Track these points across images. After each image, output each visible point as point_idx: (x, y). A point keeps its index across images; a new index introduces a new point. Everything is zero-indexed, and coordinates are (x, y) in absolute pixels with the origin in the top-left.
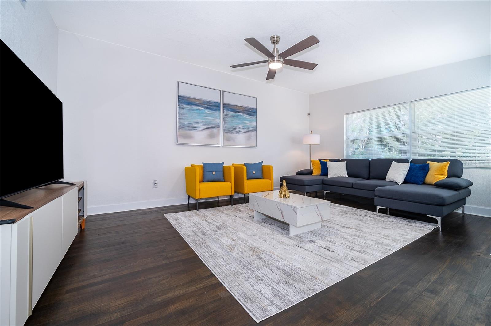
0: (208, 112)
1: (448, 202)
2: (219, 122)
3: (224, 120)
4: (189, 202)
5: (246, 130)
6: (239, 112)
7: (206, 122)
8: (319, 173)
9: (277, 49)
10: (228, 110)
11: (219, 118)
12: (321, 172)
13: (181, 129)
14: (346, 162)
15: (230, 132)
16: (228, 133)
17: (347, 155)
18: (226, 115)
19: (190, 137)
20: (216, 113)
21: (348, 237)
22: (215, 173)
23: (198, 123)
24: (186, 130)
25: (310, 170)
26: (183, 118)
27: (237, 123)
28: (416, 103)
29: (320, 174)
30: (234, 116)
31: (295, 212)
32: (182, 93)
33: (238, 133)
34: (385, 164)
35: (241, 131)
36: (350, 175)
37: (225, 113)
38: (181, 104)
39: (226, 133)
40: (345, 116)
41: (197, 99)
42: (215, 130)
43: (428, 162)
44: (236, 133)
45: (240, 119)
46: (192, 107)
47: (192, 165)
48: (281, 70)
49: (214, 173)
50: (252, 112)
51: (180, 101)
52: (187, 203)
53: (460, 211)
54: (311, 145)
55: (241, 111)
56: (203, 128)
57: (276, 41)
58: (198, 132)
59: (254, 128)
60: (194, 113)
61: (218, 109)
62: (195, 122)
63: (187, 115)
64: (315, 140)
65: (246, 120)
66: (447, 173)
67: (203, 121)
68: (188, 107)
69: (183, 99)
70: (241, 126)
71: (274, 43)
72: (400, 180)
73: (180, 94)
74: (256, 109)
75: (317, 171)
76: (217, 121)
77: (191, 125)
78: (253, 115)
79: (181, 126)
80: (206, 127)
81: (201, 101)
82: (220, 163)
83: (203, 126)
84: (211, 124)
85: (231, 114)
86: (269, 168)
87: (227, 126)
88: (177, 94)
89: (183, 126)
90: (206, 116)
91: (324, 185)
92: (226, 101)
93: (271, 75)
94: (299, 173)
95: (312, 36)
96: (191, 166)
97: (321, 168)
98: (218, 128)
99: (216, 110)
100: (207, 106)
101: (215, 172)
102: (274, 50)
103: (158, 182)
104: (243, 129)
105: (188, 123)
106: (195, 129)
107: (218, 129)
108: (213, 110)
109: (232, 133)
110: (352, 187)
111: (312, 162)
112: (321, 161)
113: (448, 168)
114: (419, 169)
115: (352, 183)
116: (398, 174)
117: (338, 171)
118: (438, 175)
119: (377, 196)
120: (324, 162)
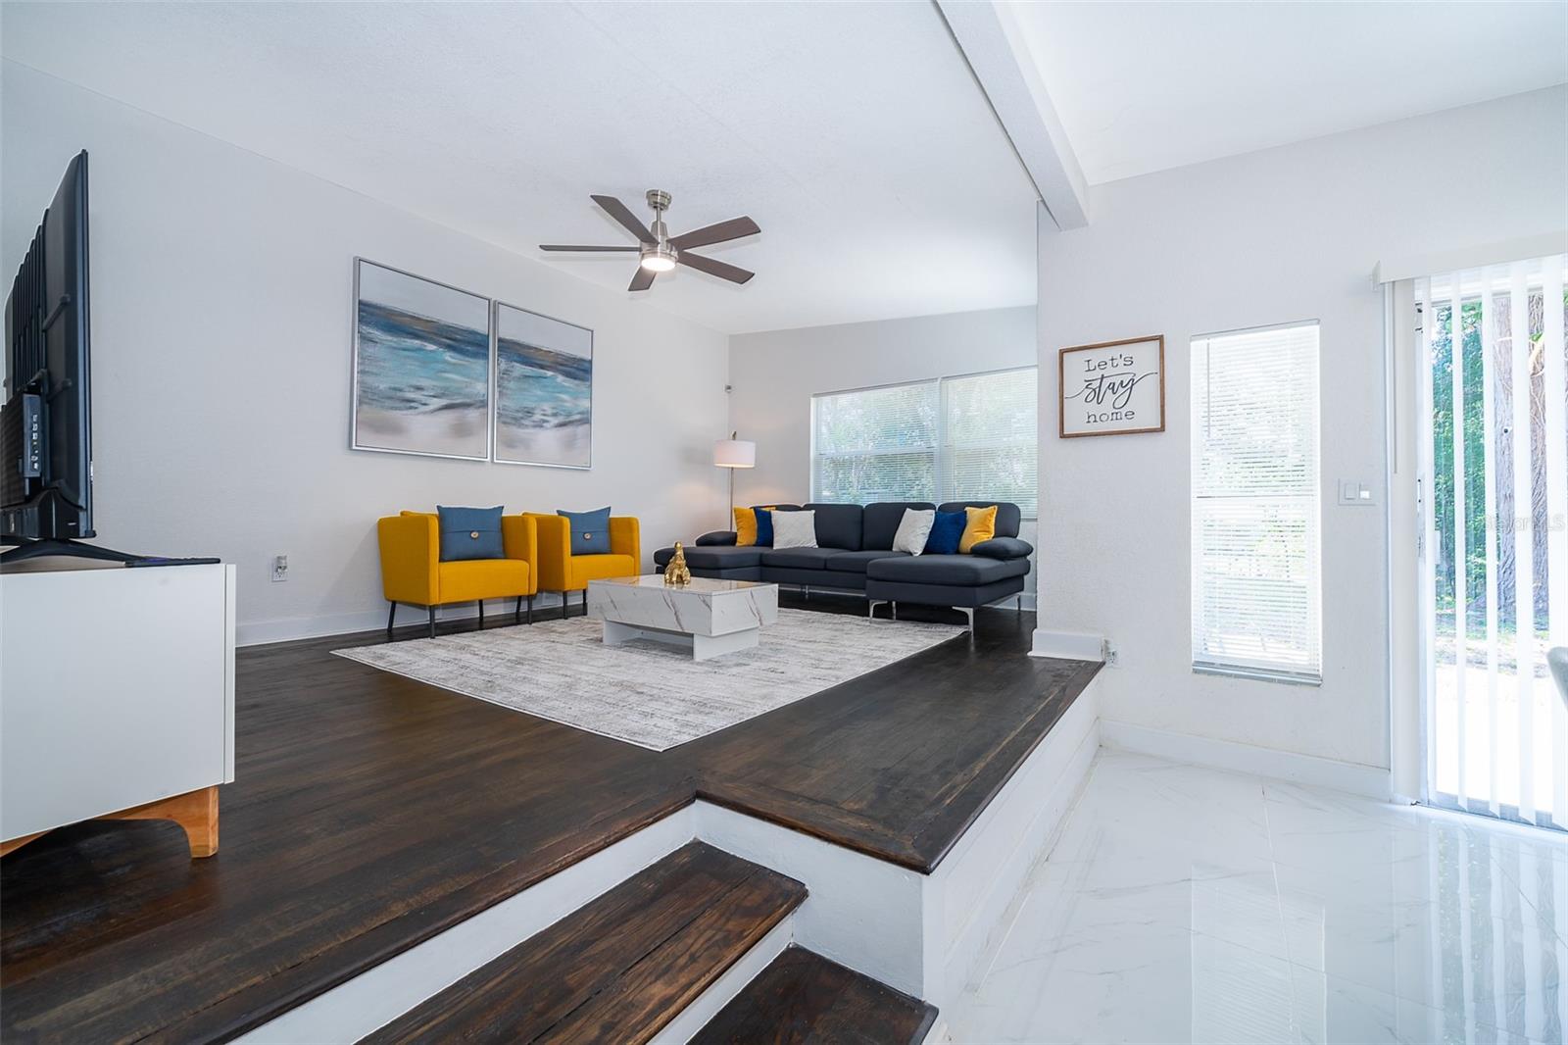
0: (453, 361)
1: (984, 579)
2: (483, 391)
3: (499, 386)
4: (394, 623)
5: (561, 419)
6: (542, 367)
7: (446, 389)
8: (753, 539)
9: (663, 225)
10: (509, 359)
11: (484, 378)
12: (756, 538)
13: (366, 403)
14: (813, 512)
15: (517, 421)
16: (509, 423)
17: (818, 491)
18: (506, 372)
19: (396, 429)
20: (477, 365)
21: (811, 654)
22: (477, 535)
23: (419, 388)
24: (382, 407)
25: (730, 533)
26: (375, 371)
27: (536, 399)
28: (951, 383)
29: (754, 543)
30: (529, 377)
31: (707, 605)
32: (372, 294)
33: (540, 425)
34: (891, 515)
35: (547, 421)
36: (822, 543)
37: (503, 366)
38: (366, 329)
39: (504, 423)
40: (813, 401)
41: (418, 319)
42: (472, 415)
43: (967, 509)
44: (535, 426)
45: (545, 386)
46: (402, 339)
47: (402, 514)
48: (670, 276)
49: (475, 535)
50: (579, 370)
51: (363, 317)
52: (387, 627)
53: (1009, 605)
54: (732, 468)
55: (548, 364)
56: (436, 406)
57: (662, 204)
58: (420, 417)
59: (585, 416)
60: (409, 357)
61: (482, 351)
62: (411, 386)
63: (386, 365)
64: (743, 456)
65: (563, 390)
66: (993, 528)
67: (435, 383)
68: (390, 338)
69: (372, 314)
70: (547, 407)
71: (655, 207)
72: (918, 548)
73: (365, 296)
74: (591, 362)
75: (746, 538)
76: (480, 387)
77: (399, 394)
78: (583, 380)
79: (368, 396)
80: (444, 402)
81: (429, 324)
82: (491, 507)
83: (435, 399)
84: (459, 394)
85: (520, 369)
86: (629, 525)
87: (507, 402)
88: (354, 295)
89: (375, 394)
90: (445, 372)
91: (764, 568)
92: (507, 331)
93: (642, 281)
94: (702, 542)
95: (746, 218)
96: (399, 515)
97: (756, 526)
98: (479, 407)
99: (475, 355)
100: (448, 341)
101: (478, 531)
102: (655, 224)
103: (289, 562)
104: (555, 415)
105: (390, 388)
106: (411, 408)
107: (481, 410)
108: (468, 356)
109: (521, 426)
110: (825, 569)
111: (738, 514)
112: (756, 510)
113: (996, 518)
114: (950, 522)
115: (826, 560)
116: (913, 534)
117: (795, 533)
118: (979, 531)
119: (871, 578)
120: (765, 512)
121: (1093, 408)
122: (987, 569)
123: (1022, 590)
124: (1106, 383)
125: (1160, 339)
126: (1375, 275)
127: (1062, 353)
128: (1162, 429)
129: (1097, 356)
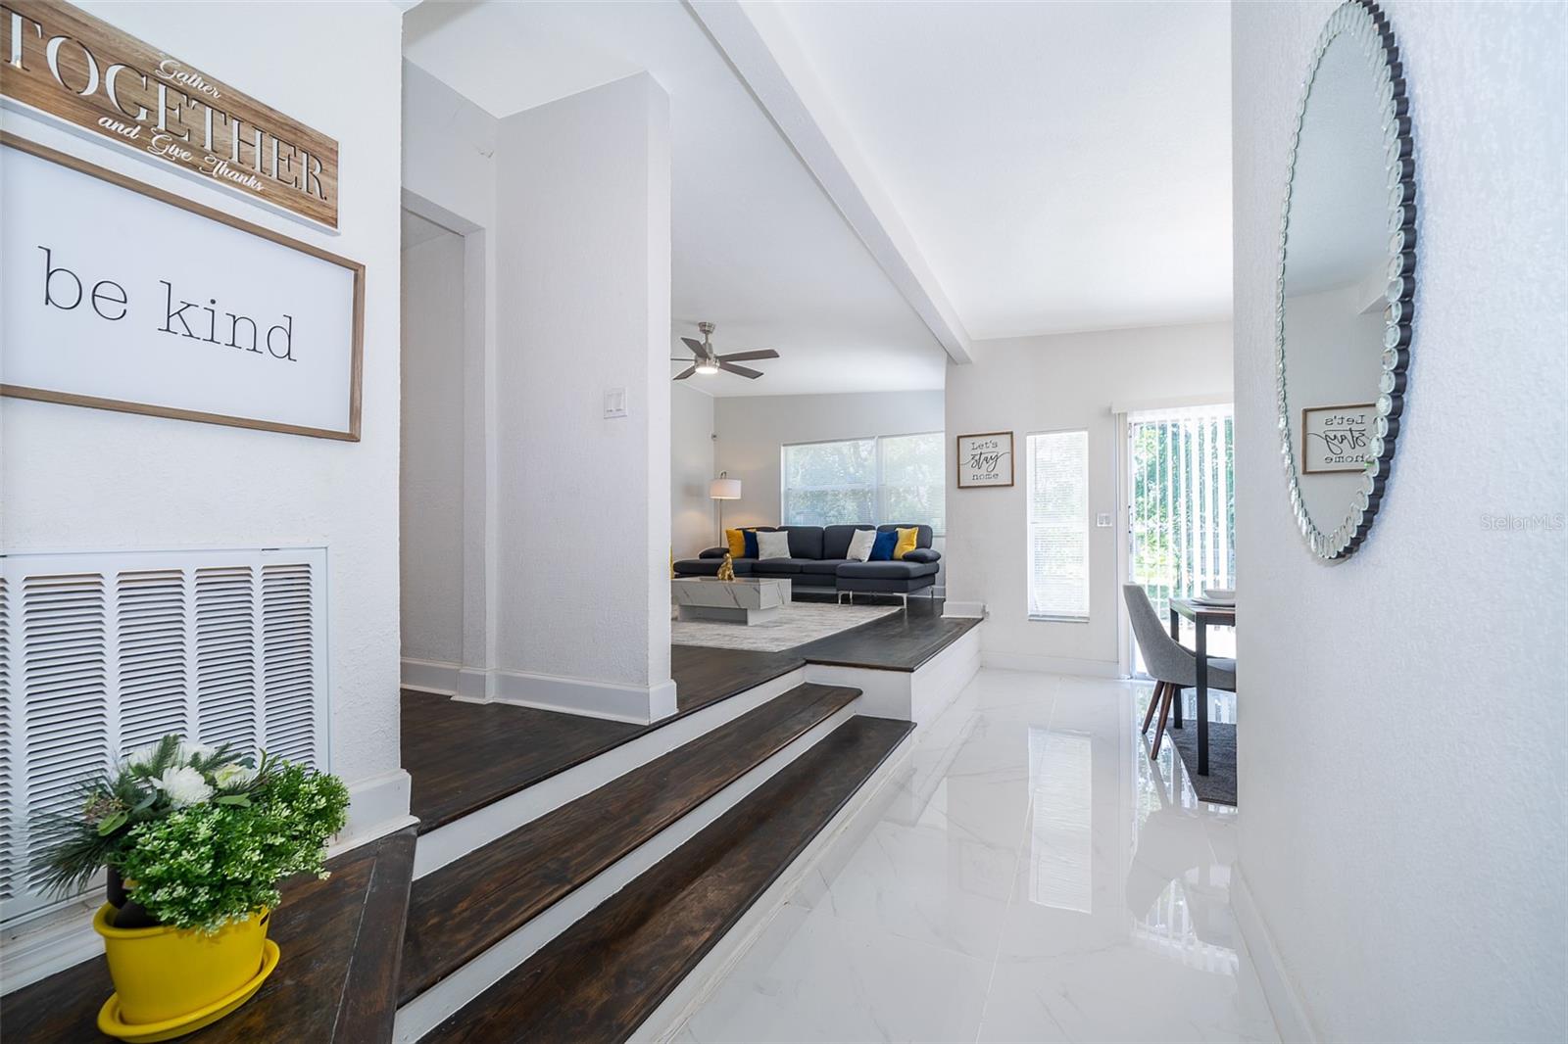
1: (913, 575)
8: (743, 552)
12: (745, 551)
14: (787, 532)
17: (786, 519)
25: (721, 548)
28: (885, 440)
29: (743, 554)
34: (845, 534)
36: (795, 555)
40: (782, 448)
43: (898, 529)
53: (925, 594)
54: (721, 500)
57: (708, 331)
64: (733, 491)
66: (915, 542)
71: (705, 333)
72: (865, 557)
75: (736, 550)
91: (754, 574)
94: (702, 556)
95: (772, 350)
97: (744, 543)
102: (705, 345)
110: (801, 572)
111: (728, 534)
112: (744, 531)
113: (918, 536)
114: (887, 540)
115: (802, 566)
116: (862, 548)
117: (775, 547)
118: (907, 545)
119: (840, 577)
120: (750, 533)
121: (976, 470)
122: (915, 569)
123: (934, 584)
124: (983, 457)
125: (1011, 433)
126: (1110, 410)
127: (959, 437)
128: (1012, 485)
129: (979, 441)
